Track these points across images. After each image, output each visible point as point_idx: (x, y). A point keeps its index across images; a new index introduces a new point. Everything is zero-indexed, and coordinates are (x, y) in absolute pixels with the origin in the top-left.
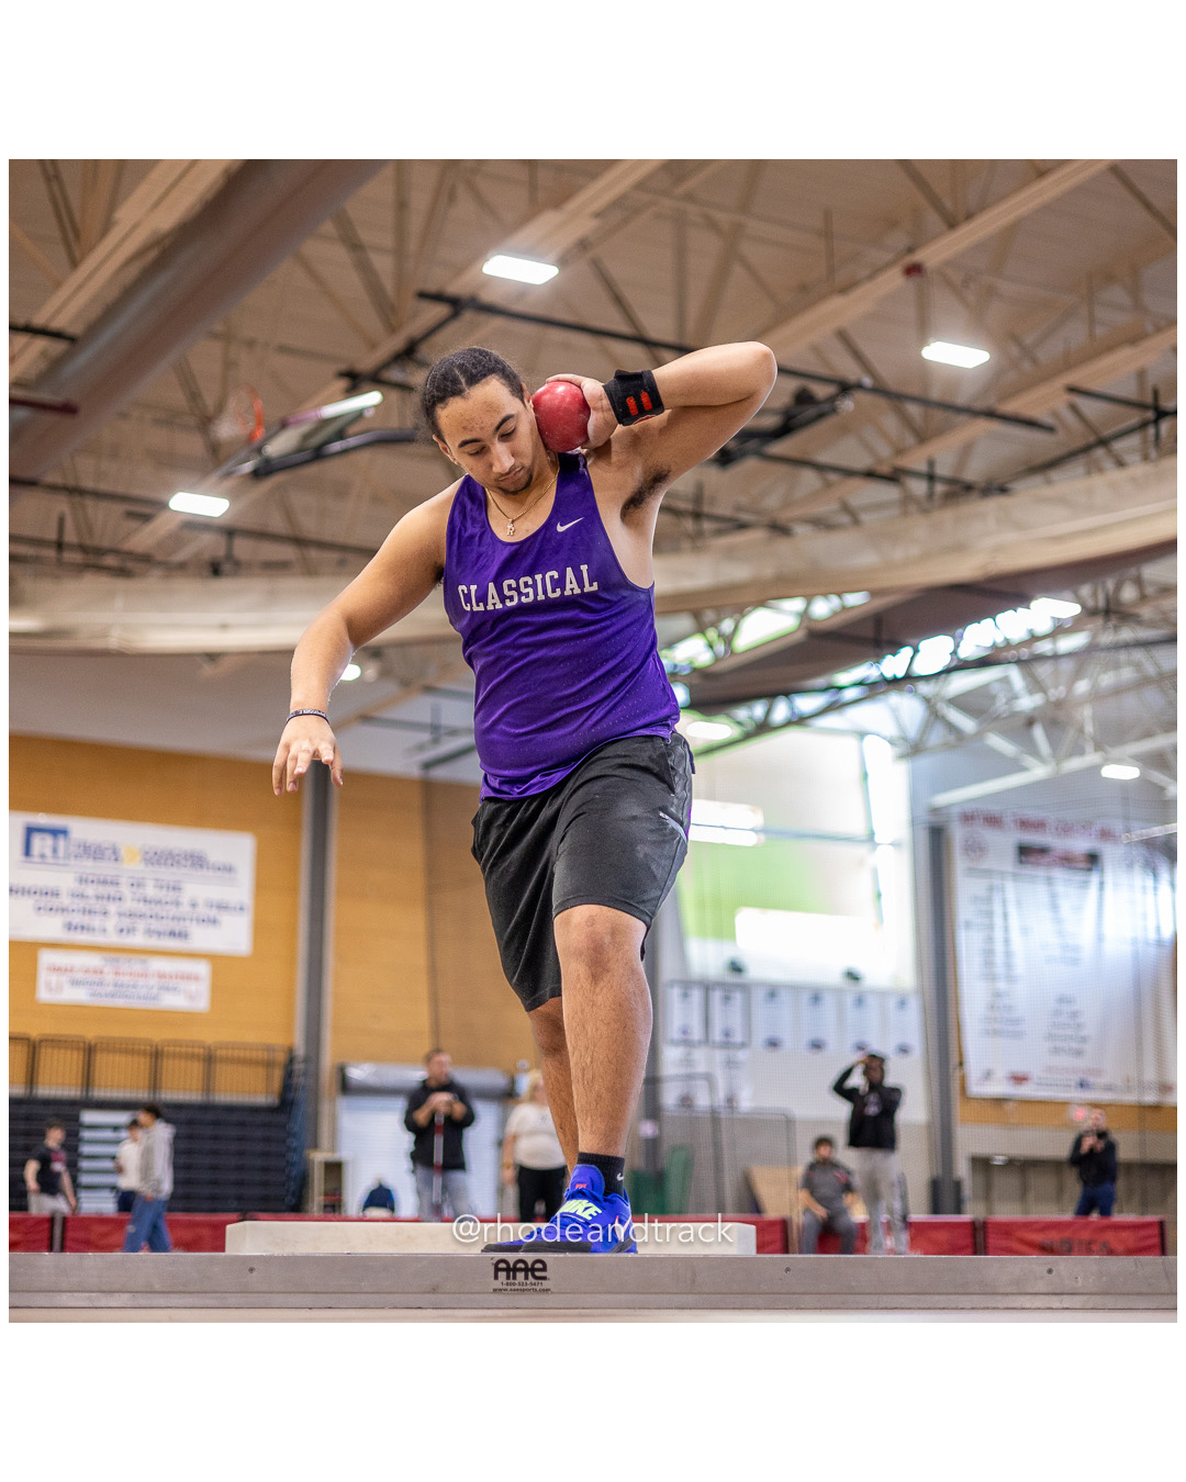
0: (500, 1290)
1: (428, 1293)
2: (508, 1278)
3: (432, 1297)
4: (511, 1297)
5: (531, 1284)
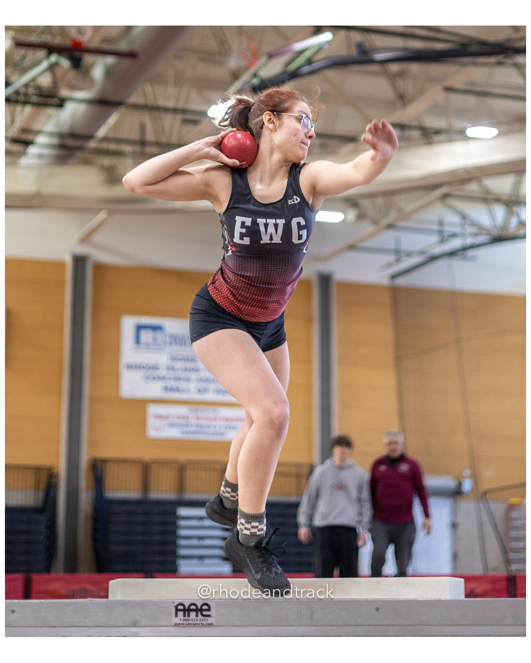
0: (179, 624)
1: (131, 626)
2: (184, 616)
3: (133, 630)
4: (187, 629)
5: (200, 620)
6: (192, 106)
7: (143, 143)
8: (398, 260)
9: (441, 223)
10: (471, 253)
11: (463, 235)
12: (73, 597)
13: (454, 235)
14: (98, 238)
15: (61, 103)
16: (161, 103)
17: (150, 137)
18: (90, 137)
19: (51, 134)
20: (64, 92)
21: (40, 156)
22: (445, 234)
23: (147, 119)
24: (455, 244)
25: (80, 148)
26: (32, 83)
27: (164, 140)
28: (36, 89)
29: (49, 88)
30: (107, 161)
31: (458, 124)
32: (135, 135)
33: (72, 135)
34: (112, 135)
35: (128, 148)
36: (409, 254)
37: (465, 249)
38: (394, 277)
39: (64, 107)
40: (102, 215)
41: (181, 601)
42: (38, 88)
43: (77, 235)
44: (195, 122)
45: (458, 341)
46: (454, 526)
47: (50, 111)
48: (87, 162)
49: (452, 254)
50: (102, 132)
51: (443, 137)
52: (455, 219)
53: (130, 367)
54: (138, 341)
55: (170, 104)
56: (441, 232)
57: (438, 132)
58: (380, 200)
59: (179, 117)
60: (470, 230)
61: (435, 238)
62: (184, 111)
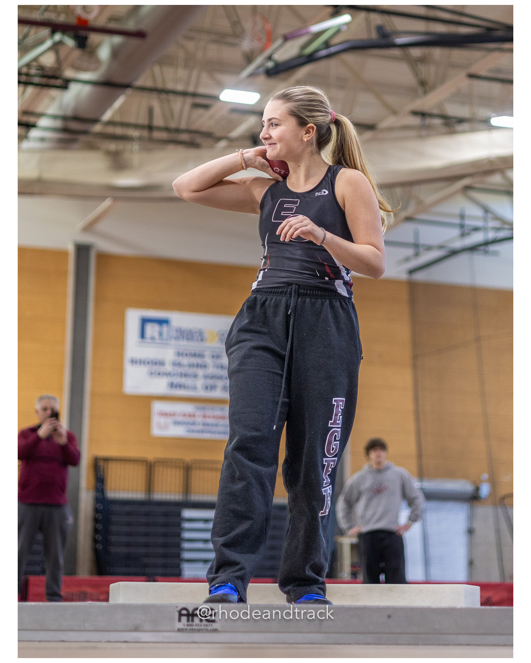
0: (183, 629)
1: (132, 631)
2: (188, 620)
3: (135, 635)
4: (191, 634)
5: (205, 625)
6: (202, 90)
7: (150, 128)
8: (417, 255)
9: (462, 216)
10: (492, 248)
11: (485, 229)
12: (71, 600)
13: (476, 229)
14: (101, 226)
15: (65, 85)
16: (170, 86)
17: (158, 121)
18: (95, 121)
19: (55, 117)
20: (69, 73)
21: (42, 140)
22: (466, 228)
23: (155, 102)
24: (477, 238)
25: (85, 132)
26: (34, 64)
27: (173, 125)
28: (38, 70)
29: (52, 68)
30: (112, 146)
31: (482, 113)
32: (143, 120)
33: (76, 118)
34: (118, 119)
35: (135, 133)
36: (429, 248)
37: (487, 243)
38: (412, 272)
39: (68, 90)
40: (107, 203)
41: (184, 606)
42: (41, 68)
43: (81, 224)
44: (206, 107)
45: (478, 339)
46: (470, 532)
47: (54, 92)
48: (91, 147)
49: (473, 249)
50: (107, 116)
51: (465, 126)
52: (479, 212)
53: (133, 362)
54: (143, 335)
55: (180, 87)
56: (462, 226)
57: (461, 121)
58: (398, 191)
59: (189, 101)
60: (492, 224)
61: (456, 232)
62: (194, 95)
